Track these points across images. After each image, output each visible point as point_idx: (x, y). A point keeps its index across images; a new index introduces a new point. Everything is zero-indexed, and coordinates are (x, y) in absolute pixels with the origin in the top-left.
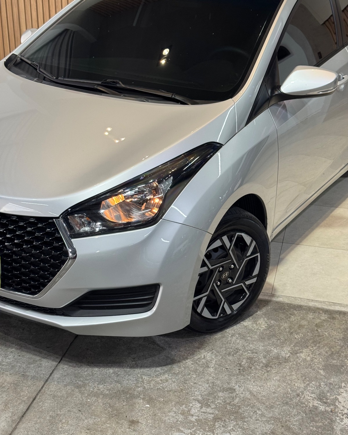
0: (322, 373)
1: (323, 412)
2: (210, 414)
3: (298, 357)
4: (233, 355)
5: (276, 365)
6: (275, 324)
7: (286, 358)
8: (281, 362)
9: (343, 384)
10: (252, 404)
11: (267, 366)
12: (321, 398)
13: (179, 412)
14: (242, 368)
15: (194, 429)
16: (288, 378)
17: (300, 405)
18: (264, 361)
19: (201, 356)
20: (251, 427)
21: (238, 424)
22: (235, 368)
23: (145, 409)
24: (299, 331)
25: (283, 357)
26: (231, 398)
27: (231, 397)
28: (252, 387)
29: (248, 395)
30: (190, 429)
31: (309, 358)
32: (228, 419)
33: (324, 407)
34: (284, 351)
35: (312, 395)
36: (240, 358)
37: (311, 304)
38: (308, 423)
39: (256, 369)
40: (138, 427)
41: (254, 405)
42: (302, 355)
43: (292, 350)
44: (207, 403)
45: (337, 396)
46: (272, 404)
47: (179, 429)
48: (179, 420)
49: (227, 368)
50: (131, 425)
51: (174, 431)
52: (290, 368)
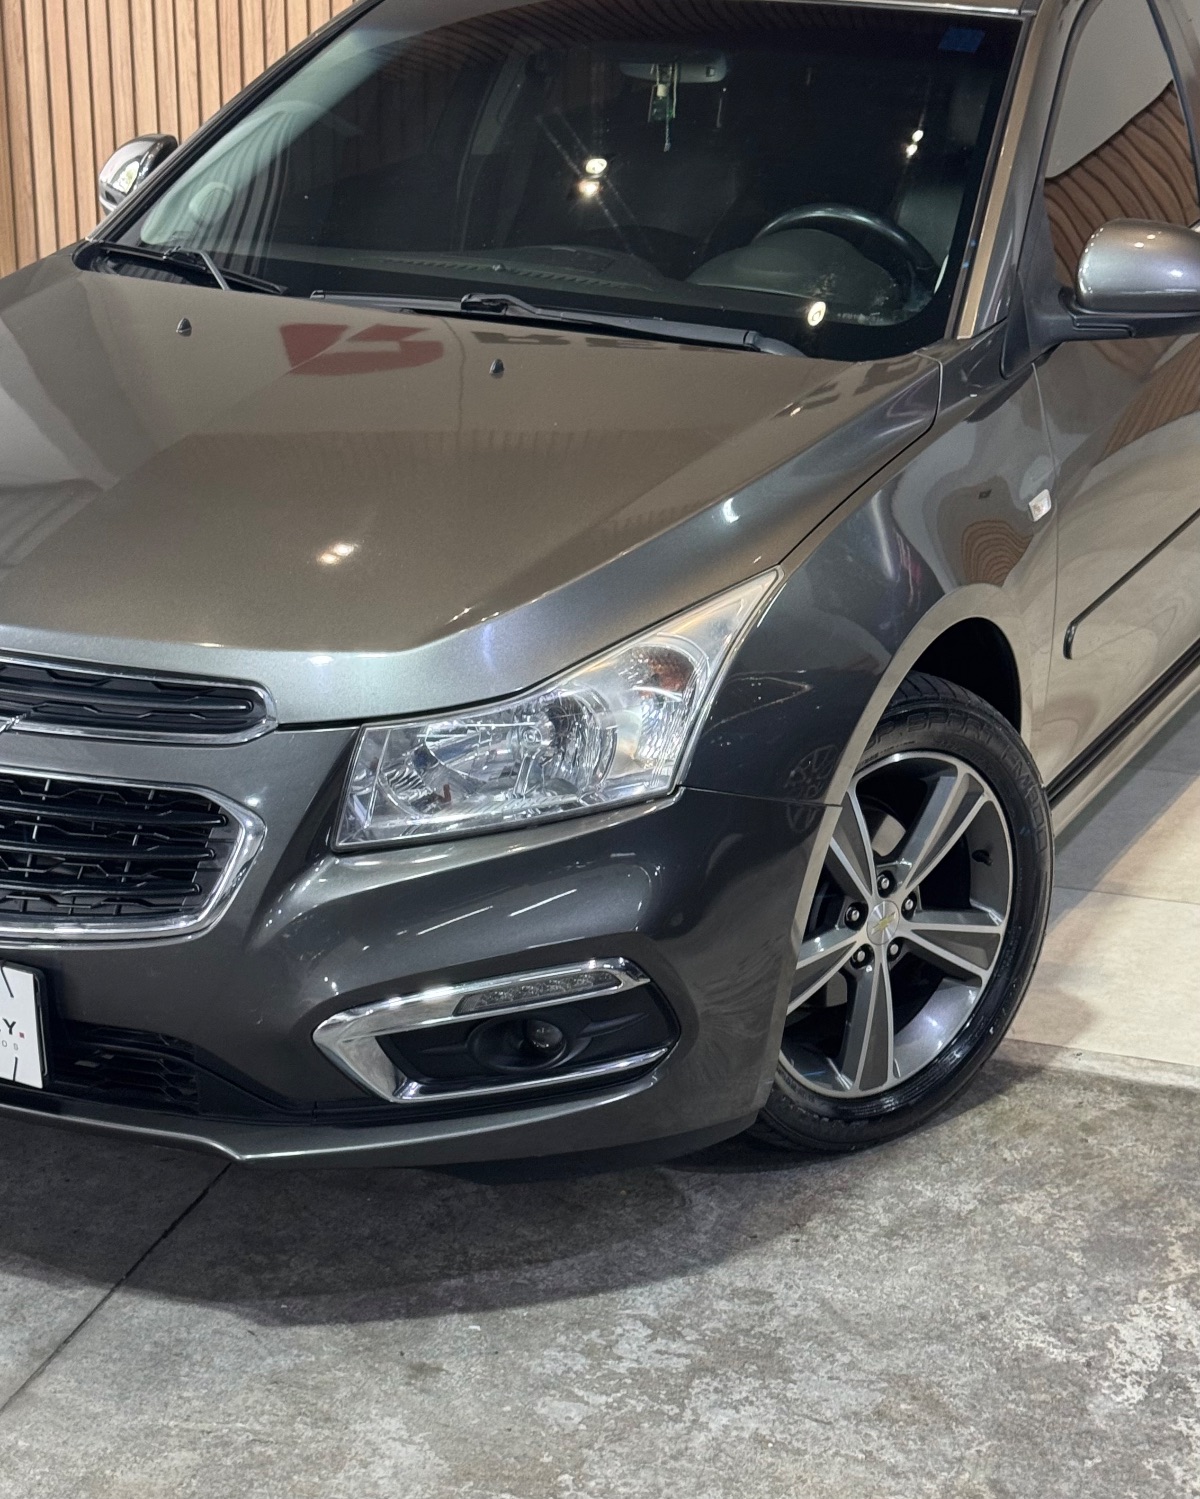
0: (1076, 1260)
1: (1058, 1365)
2: (679, 1356)
3: (1001, 1214)
4: (781, 1201)
7: (962, 1214)
8: (941, 1223)
9: (1143, 1293)
11: (891, 1233)
12: (1061, 1327)
13: (577, 1349)
15: (619, 1395)
16: (957, 1269)
17: (984, 1344)
18: (884, 1221)
23: (465, 1336)
24: (1022, 1141)
25: (949, 1211)
26: (756, 1318)
27: (757, 1314)
31: (1038, 1218)
32: (736, 1372)
33: (1064, 1353)
34: (959, 1195)
35: (1031, 1319)
36: (803, 1209)
37: (1078, 1065)
38: (1002, 1394)
39: (853, 1241)
40: (437, 1382)
41: (831, 1339)
42: (1020, 1209)
43: (986, 1192)
44: (672, 1327)
45: (1115, 1324)
46: (891, 1337)
47: (571, 1392)
48: (575, 1369)
50: (416, 1378)
51: (554, 1396)
52: (969, 1242)
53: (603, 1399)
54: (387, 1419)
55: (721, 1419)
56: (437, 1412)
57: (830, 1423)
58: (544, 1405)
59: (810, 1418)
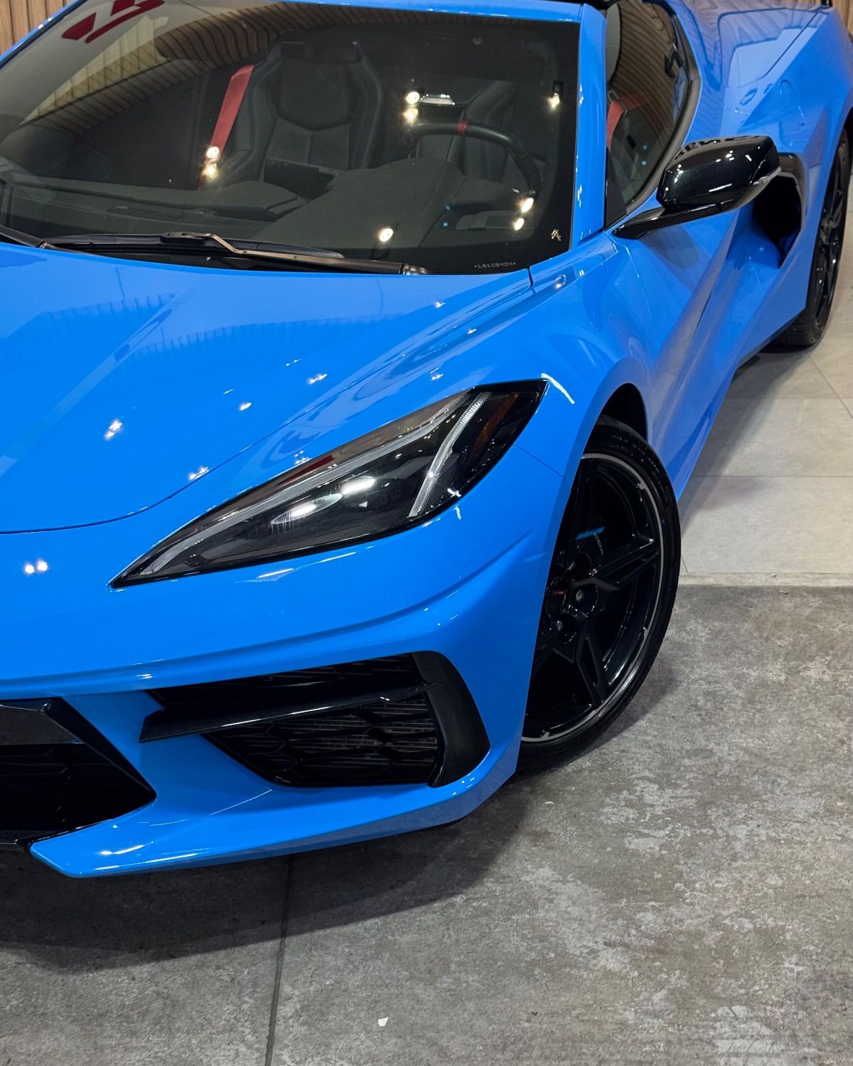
2: (687, 797)
3: (804, 679)
4: (672, 692)
5: (768, 698)
6: (724, 626)
7: (783, 682)
8: (775, 690)
10: (760, 770)
11: (751, 701)
13: (622, 805)
14: (703, 713)
15: (670, 828)
16: (806, 716)
18: (740, 695)
20: (780, 807)
21: (753, 807)
22: (690, 714)
23: (547, 809)
24: (781, 633)
25: (773, 682)
26: (714, 767)
27: (712, 764)
28: (744, 741)
29: (743, 756)
30: (663, 830)
31: (827, 678)
32: (728, 801)
34: (771, 672)
36: (688, 696)
37: (778, 582)
39: (734, 710)
40: (553, 841)
41: (767, 771)
42: (812, 674)
43: (785, 667)
44: (668, 781)
46: (801, 764)
47: (640, 832)
48: (631, 817)
49: (674, 717)
50: (538, 841)
51: (631, 836)
52: (800, 699)
53: (662, 833)
54: (541, 870)
55: (741, 831)
56: (567, 859)
57: (805, 822)
58: (630, 844)
59: (791, 821)
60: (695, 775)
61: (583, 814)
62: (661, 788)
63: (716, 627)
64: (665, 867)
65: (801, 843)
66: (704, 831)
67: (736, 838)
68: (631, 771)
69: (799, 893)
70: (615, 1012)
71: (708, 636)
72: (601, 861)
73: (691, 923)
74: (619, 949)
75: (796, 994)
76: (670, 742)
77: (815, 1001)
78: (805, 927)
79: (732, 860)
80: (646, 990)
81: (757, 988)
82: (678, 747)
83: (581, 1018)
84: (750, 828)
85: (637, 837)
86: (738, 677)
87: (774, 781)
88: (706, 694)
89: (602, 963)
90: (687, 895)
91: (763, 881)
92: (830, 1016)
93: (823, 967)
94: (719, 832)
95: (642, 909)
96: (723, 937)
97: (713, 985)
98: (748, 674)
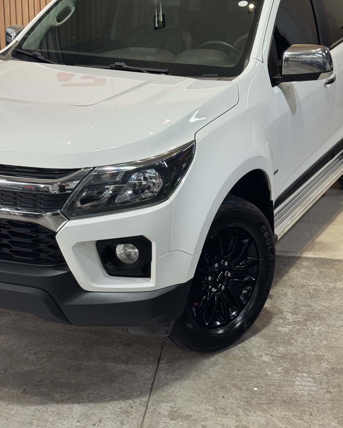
6: (325, 270)
10: (327, 312)
14: (312, 295)
19: (279, 290)
22: (307, 295)
49: (301, 295)
60: (305, 312)
61: (265, 320)
62: (293, 314)
63: (322, 270)
64: (289, 336)
65: (336, 333)
66: (304, 327)
67: (314, 330)
68: (283, 309)
69: (332, 346)
70: (265, 371)
71: (318, 273)
72: (268, 333)
73: (294, 351)
74: (269, 356)
75: (324, 372)
76: (299, 302)
77: (330, 374)
78: (331, 355)
79: (312, 336)
80: (276, 367)
81: (312, 369)
82: (301, 304)
83: (253, 372)
84: (320, 328)
85: (281, 327)
86: (326, 285)
87: (331, 316)
88: (314, 289)
89: (263, 359)
90: (295, 344)
91: (321, 342)
92: (334, 378)
93: (335, 366)
94: (309, 328)
95: (279, 346)
96: (304, 356)
97: (298, 368)
98: (330, 285)
